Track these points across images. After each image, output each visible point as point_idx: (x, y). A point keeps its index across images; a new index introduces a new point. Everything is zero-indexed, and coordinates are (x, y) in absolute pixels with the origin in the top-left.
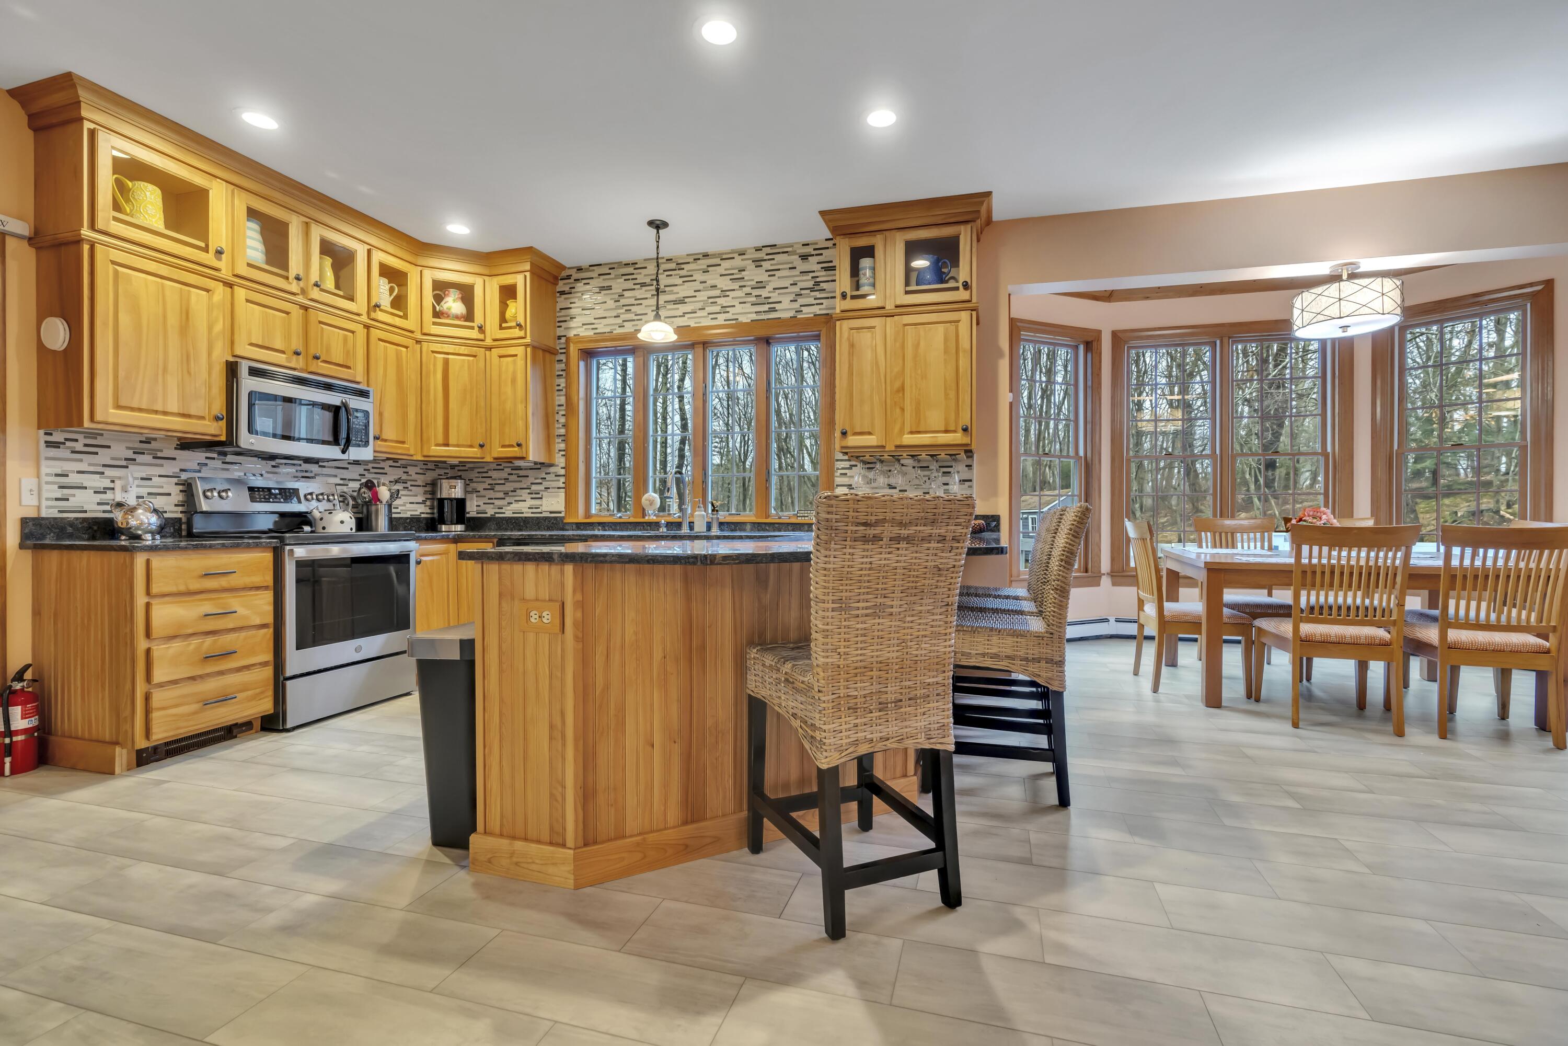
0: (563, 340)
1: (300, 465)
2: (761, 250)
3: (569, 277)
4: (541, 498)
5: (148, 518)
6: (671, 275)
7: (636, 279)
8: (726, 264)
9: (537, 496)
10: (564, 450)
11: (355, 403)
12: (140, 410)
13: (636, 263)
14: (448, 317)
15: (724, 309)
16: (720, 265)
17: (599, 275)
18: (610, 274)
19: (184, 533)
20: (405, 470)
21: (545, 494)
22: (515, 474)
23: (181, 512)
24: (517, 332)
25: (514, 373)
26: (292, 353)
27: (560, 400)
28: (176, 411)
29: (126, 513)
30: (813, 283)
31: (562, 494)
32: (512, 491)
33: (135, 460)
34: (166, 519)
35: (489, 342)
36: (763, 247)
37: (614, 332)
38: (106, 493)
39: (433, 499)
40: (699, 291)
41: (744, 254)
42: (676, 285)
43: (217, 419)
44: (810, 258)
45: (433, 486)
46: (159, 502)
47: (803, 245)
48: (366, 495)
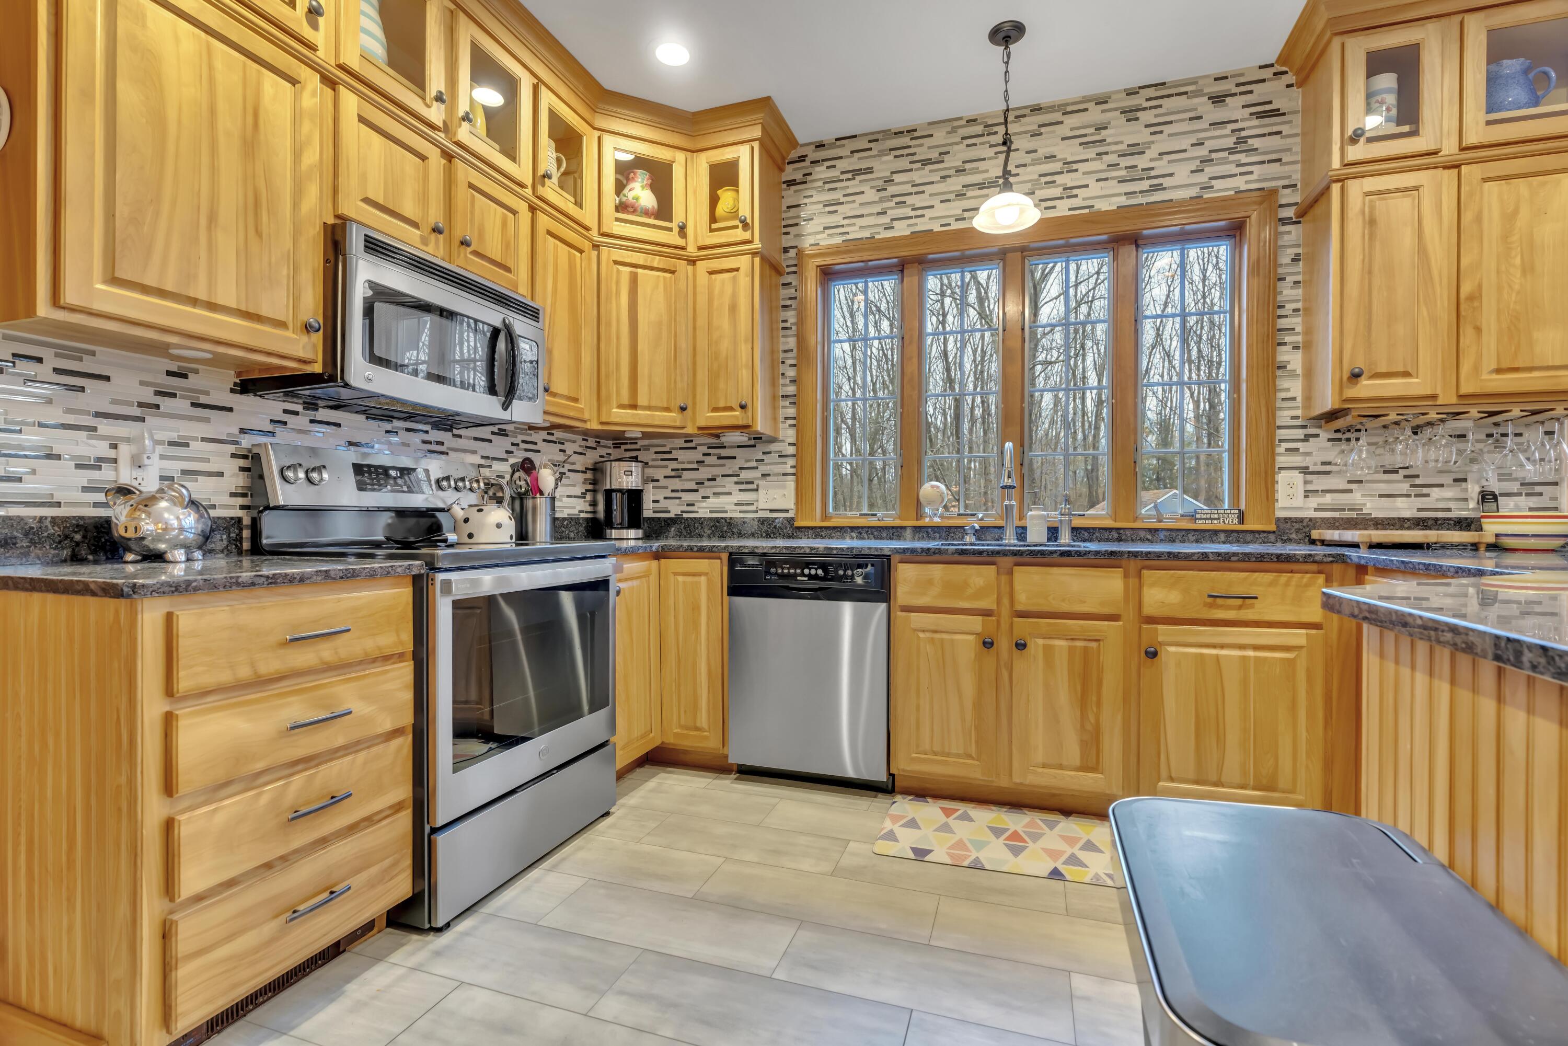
0: (792, 253)
1: (426, 432)
2: (1138, 93)
3: (802, 159)
4: (757, 490)
5: (178, 518)
6: (975, 145)
7: (915, 154)
8: (1071, 121)
9: (749, 486)
10: (794, 418)
11: (520, 325)
12: (161, 293)
13: (915, 130)
14: (634, 211)
15: (1069, 192)
16: (1061, 122)
17: (852, 152)
18: (870, 149)
19: (246, 545)
20: (562, 447)
21: (762, 483)
22: (714, 455)
23: (243, 507)
24: (740, 234)
25: (734, 296)
26: (429, 229)
27: (787, 343)
28: (233, 304)
29: (135, 509)
30: (1234, 139)
31: (791, 483)
32: (709, 480)
33: (157, 407)
34: (215, 520)
35: (692, 250)
36: (1140, 88)
37: (877, 237)
38: (100, 468)
39: (594, 491)
40: (1025, 165)
41: (1106, 102)
42: (984, 159)
43: (308, 328)
44: (1228, 100)
45: (597, 472)
46: (201, 489)
47: (1216, 79)
48: (522, 483)
